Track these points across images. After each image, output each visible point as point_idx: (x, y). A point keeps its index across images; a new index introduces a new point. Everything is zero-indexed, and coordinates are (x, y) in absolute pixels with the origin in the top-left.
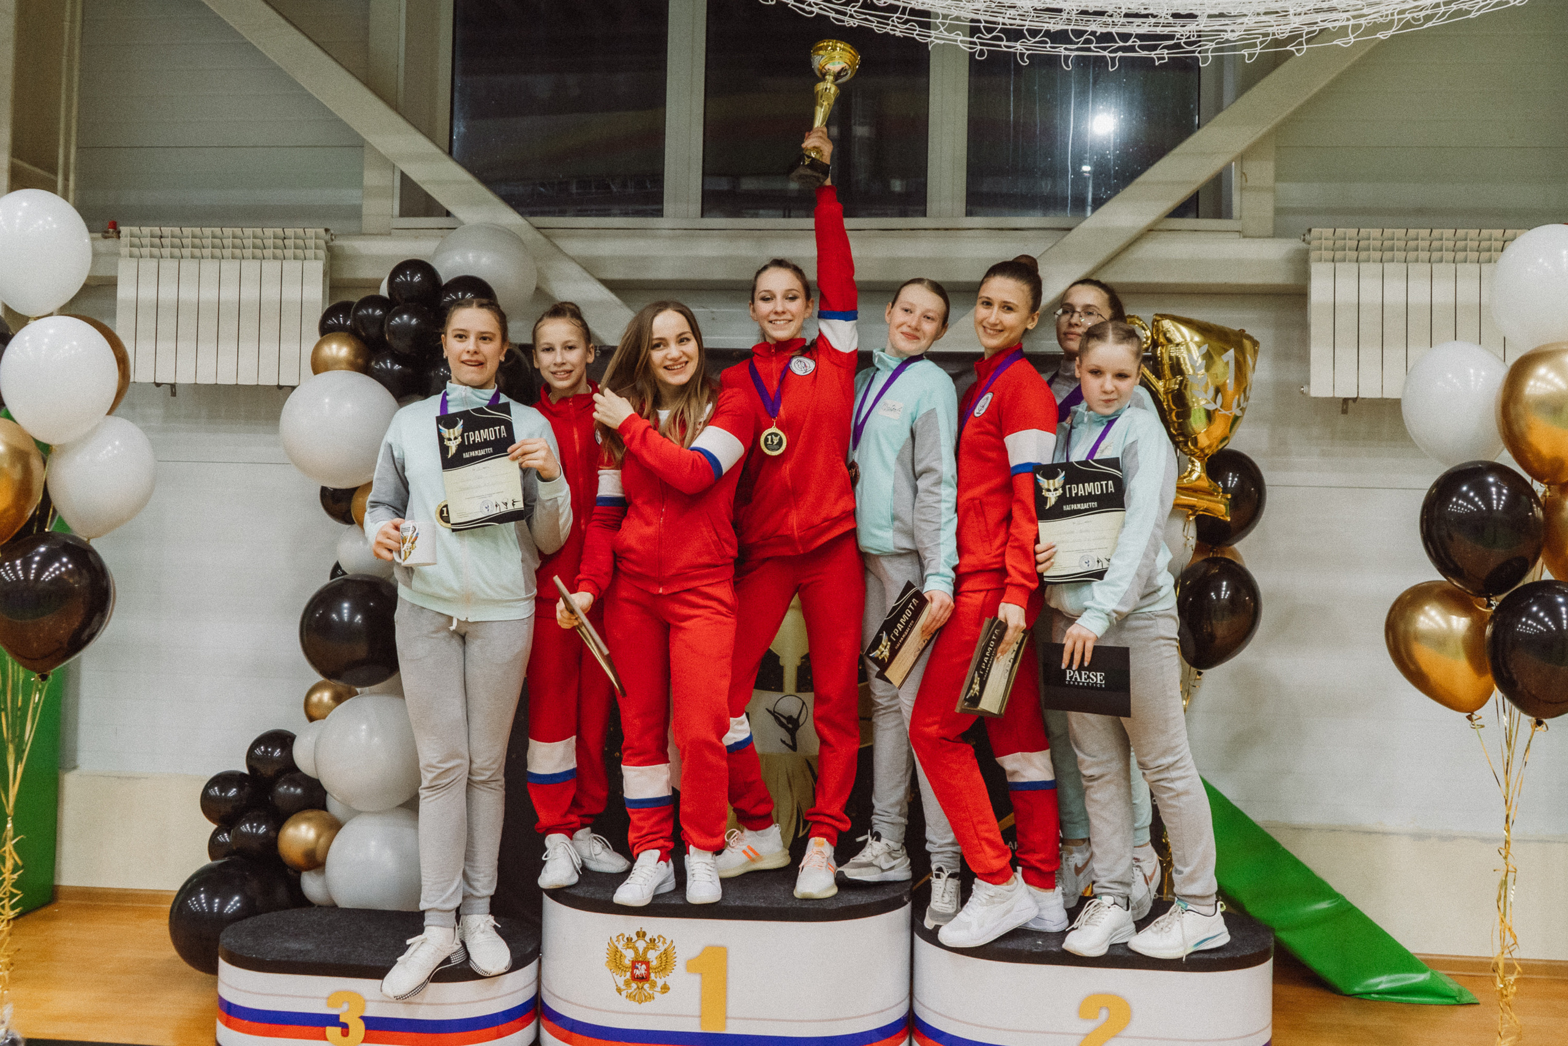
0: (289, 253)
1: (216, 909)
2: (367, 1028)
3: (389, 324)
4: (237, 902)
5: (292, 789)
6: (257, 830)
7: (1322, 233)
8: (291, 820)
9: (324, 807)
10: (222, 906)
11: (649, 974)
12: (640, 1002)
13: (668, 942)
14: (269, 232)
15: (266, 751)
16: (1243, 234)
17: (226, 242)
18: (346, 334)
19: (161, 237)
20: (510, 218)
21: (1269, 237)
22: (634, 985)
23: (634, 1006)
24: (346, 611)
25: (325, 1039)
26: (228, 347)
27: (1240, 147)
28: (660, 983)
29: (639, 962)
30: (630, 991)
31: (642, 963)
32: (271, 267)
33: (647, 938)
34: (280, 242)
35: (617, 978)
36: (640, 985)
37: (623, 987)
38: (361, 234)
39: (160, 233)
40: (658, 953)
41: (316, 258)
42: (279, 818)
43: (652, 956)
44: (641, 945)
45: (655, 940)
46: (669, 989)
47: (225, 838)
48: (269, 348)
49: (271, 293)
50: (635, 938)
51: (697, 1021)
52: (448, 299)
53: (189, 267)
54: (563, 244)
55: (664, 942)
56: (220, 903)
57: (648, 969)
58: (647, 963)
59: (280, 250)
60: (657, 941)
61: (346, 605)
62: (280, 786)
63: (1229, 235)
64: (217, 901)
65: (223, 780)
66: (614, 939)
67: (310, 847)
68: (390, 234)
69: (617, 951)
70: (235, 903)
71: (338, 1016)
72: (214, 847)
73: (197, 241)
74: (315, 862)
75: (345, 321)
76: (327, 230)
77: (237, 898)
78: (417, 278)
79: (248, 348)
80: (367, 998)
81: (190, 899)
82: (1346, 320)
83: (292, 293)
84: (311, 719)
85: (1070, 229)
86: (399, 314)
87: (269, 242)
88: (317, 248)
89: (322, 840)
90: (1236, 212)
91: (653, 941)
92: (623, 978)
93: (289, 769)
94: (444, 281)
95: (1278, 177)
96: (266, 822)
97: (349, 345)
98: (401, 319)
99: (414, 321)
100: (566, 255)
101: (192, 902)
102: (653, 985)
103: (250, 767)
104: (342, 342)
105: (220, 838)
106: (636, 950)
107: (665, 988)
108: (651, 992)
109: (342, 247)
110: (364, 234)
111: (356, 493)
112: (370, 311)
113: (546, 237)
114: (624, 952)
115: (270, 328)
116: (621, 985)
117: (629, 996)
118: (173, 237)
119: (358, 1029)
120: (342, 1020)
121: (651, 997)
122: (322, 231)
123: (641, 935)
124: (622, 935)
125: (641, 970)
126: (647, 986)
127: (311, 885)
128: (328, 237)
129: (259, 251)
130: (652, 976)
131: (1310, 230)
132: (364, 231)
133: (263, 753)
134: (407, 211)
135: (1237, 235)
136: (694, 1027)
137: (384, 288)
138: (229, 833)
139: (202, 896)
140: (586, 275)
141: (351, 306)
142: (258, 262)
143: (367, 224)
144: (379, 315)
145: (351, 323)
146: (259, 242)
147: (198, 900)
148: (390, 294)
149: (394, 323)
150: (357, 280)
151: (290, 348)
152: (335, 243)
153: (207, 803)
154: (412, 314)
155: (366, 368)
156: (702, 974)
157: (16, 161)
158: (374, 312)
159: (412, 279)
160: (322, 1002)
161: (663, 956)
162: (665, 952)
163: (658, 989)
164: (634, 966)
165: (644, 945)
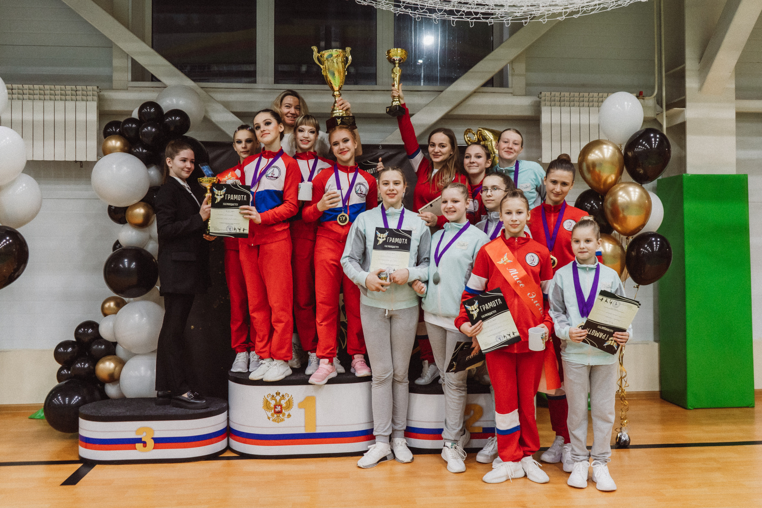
0: (79, 98)
1: (67, 403)
2: (155, 443)
3: (140, 131)
5: (100, 347)
6: (84, 366)
7: (546, 95)
8: (101, 360)
9: (115, 354)
10: (70, 401)
11: (282, 410)
12: (278, 422)
13: (290, 396)
14: (68, 87)
16: (513, 94)
17: (46, 92)
18: (118, 136)
20: (189, 82)
21: (524, 95)
22: (275, 415)
23: (276, 424)
24: (126, 263)
25: (136, 449)
26: (49, 143)
27: (511, 57)
28: (287, 413)
29: (277, 405)
30: (274, 418)
31: (279, 405)
32: (70, 105)
33: (281, 395)
34: (74, 92)
35: (268, 413)
36: (278, 415)
37: (270, 417)
38: (112, 89)
39: (11, 87)
40: (285, 401)
41: (93, 100)
42: (95, 360)
43: (283, 402)
44: (278, 398)
46: (291, 416)
47: (65, 372)
48: (71, 143)
49: (70, 117)
50: (275, 395)
51: (303, 428)
52: (167, 120)
53: (28, 104)
54: (214, 95)
55: (288, 396)
56: (68, 400)
57: (281, 408)
58: (281, 406)
59: (75, 97)
60: (285, 396)
61: (126, 260)
62: (93, 346)
63: (507, 95)
64: (67, 399)
65: (65, 344)
66: (266, 396)
67: (111, 372)
68: (127, 89)
69: (267, 401)
70: (76, 399)
71: (141, 439)
72: (60, 377)
73: (31, 92)
74: (114, 379)
75: (116, 130)
76: (98, 87)
77: (76, 397)
78: (152, 110)
79: (60, 143)
80: (155, 429)
82: (556, 131)
83: (81, 117)
84: (105, 315)
85: (442, 91)
86: (146, 127)
87: (69, 92)
88: (93, 95)
89: (117, 369)
90: (510, 85)
91: (283, 396)
92: (270, 413)
93: (97, 338)
94: (165, 111)
95: (527, 70)
96: (88, 362)
97: (119, 140)
98: (147, 129)
99: (154, 130)
100: (215, 100)
102: (284, 415)
103: (76, 338)
104: (116, 139)
105: (63, 372)
106: (276, 400)
107: (289, 416)
108: (283, 418)
109: (103, 95)
111: (128, 209)
112: (130, 125)
113: (206, 92)
114: (270, 401)
115: (70, 134)
116: (270, 415)
117: (273, 420)
118: (18, 89)
119: (151, 443)
120: (143, 440)
121: (283, 420)
122: (95, 88)
123: (278, 394)
124: (270, 394)
125: (279, 409)
126: (281, 415)
127: (111, 390)
128: (98, 91)
129: (64, 97)
130: (283, 411)
131: (541, 93)
132: (114, 88)
133: (83, 331)
134: (135, 78)
135: (510, 95)
136: (302, 431)
137: (135, 115)
138: (68, 370)
139: (60, 397)
140: (225, 109)
141: (120, 122)
142: (63, 102)
143: (115, 84)
144: (135, 127)
145: (119, 131)
146: (63, 92)
147: (58, 399)
148: (139, 117)
149: (144, 131)
150: (112, 111)
151: (81, 143)
152: (101, 93)
153: (58, 356)
154: (153, 126)
155: (130, 152)
156: (305, 408)
158: (132, 125)
159: (150, 110)
160: (133, 433)
161: (288, 402)
162: (289, 400)
163: (286, 416)
164: (275, 407)
165: (280, 398)
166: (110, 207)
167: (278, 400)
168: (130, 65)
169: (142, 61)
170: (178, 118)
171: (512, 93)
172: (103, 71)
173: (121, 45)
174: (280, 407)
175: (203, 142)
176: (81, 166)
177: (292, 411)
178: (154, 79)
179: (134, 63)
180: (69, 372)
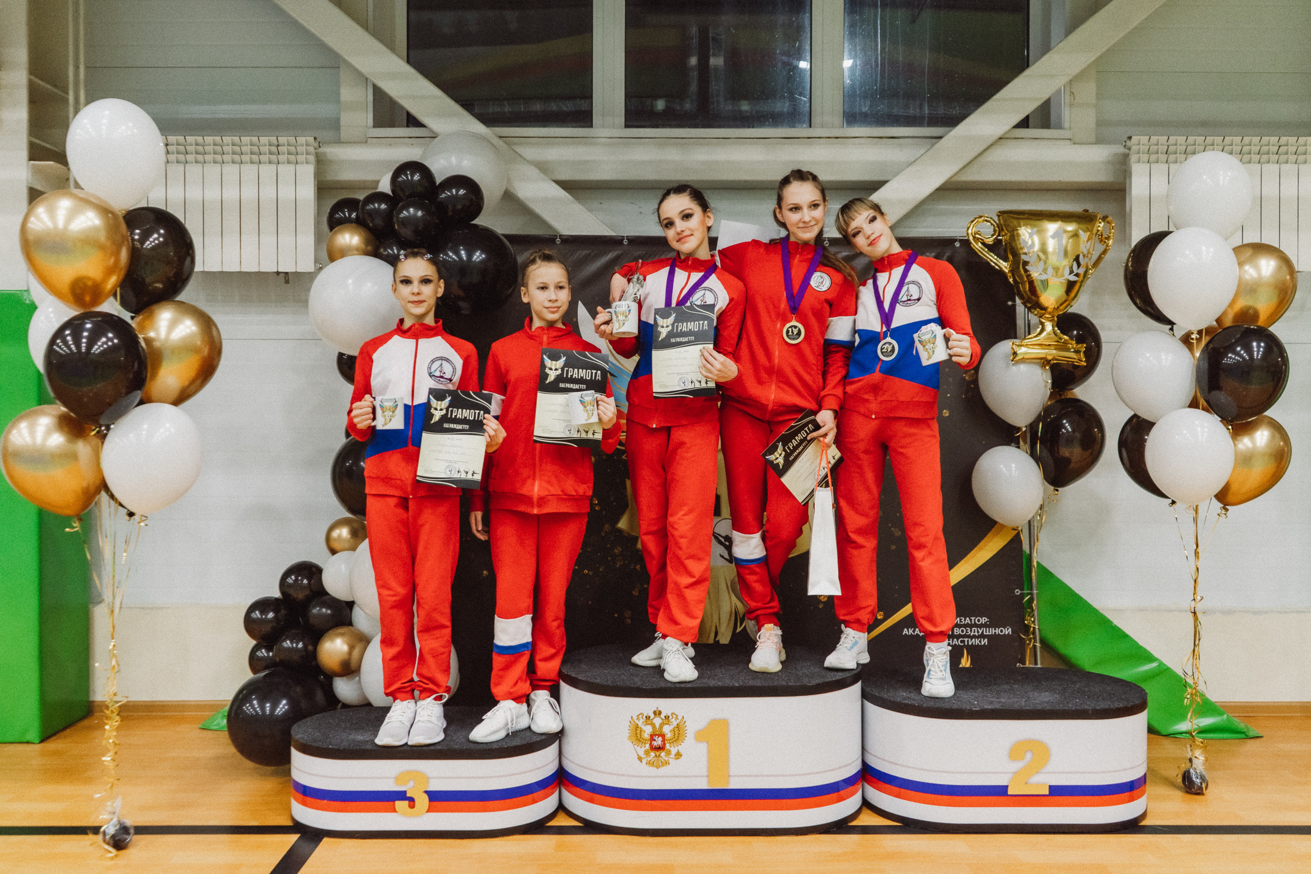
0: (283, 158)
1: (268, 712)
2: (431, 800)
3: (397, 216)
4: (284, 705)
5: (324, 610)
6: (297, 645)
7: (1140, 141)
8: (327, 635)
9: (350, 624)
10: (273, 708)
11: (664, 744)
12: (658, 767)
13: (680, 718)
14: (264, 140)
15: (296, 580)
16: (1073, 141)
17: (226, 149)
18: (354, 225)
20: (478, 127)
21: (1093, 144)
22: (653, 754)
23: (653, 771)
25: (395, 811)
26: (231, 241)
27: (1076, 70)
28: (674, 751)
29: (656, 735)
30: (649, 759)
31: (659, 736)
32: (268, 171)
33: (663, 716)
34: (274, 149)
35: (638, 749)
36: (658, 754)
37: (643, 756)
38: (339, 142)
40: (672, 727)
41: (307, 163)
42: (316, 635)
43: (667, 730)
44: (657, 721)
46: (681, 755)
47: (263, 653)
48: (268, 240)
49: (268, 191)
50: (652, 716)
51: (705, 780)
52: (443, 195)
53: (194, 170)
54: (520, 150)
55: (677, 718)
56: (270, 707)
57: (664, 741)
58: (663, 736)
59: (275, 156)
60: (670, 717)
62: (313, 609)
63: (1062, 142)
64: (268, 705)
65: (262, 605)
66: (635, 718)
67: (345, 658)
68: (366, 142)
69: (637, 726)
71: (405, 792)
72: (254, 662)
73: (200, 148)
74: (350, 668)
75: (350, 215)
76: (315, 138)
77: (284, 702)
78: (417, 177)
79: (250, 239)
80: (431, 775)
81: (245, 705)
82: (1158, 209)
83: (286, 193)
84: (333, 552)
85: (941, 138)
86: (406, 207)
87: (265, 149)
88: (307, 154)
89: (356, 653)
90: (1066, 125)
91: (667, 717)
92: (643, 749)
93: (319, 593)
94: (438, 180)
95: (1100, 95)
96: (301, 640)
97: (360, 234)
98: (408, 212)
99: (420, 213)
100: (525, 159)
101: (247, 708)
102: (669, 753)
103: (282, 592)
104: (353, 232)
105: (259, 654)
106: (653, 726)
107: (678, 755)
108: (667, 759)
109: (324, 154)
110: (343, 143)
112: (376, 205)
113: (508, 144)
114: (644, 728)
115: (268, 223)
116: (641, 753)
117: (648, 763)
118: (178, 144)
119: (423, 801)
121: (667, 763)
122: (311, 139)
123: (657, 713)
124: (641, 714)
125: (658, 742)
126: (663, 754)
127: (344, 689)
128: (316, 145)
129: (257, 157)
130: (668, 746)
131: (1130, 138)
132: (342, 141)
133: (294, 581)
134: (379, 122)
135: (1068, 142)
136: (702, 784)
137: (385, 186)
138: (269, 649)
139: (255, 702)
140: (542, 176)
141: (357, 201)
142: (256, 166)
143: (344, 134)
144: (385, 209)
145: (357, 215)
146: (255, 149)
147: (252, 706)
148: (393, 191)
149: (402, 215)
150: (339, 182)
151: (286, 239)
152: (321, 150)
153: (250, 625)
154: (417, 207)
155: (376, 254)
156: (708, 742)
157: (32, 77)
158: (379, 206)
159: (412, 177)
160: (391, 782)
161: (677, 732)
162: (678, 726)
163: (673, 756)
164: (652, 738)
165: (660, 721)
166: (341, 355)
167: (658, 726)
168: (370, 98)
169: (393, 89)
170: (462, 192)
171: (1070, 139)
172: (323, 110)
173: (355, 61)
174: (660, 738)
175: (508, 237)
176: (287, 282)
177: (682, 748)
178: (412, 121)
179: (379, 95)
180: (271, 654)
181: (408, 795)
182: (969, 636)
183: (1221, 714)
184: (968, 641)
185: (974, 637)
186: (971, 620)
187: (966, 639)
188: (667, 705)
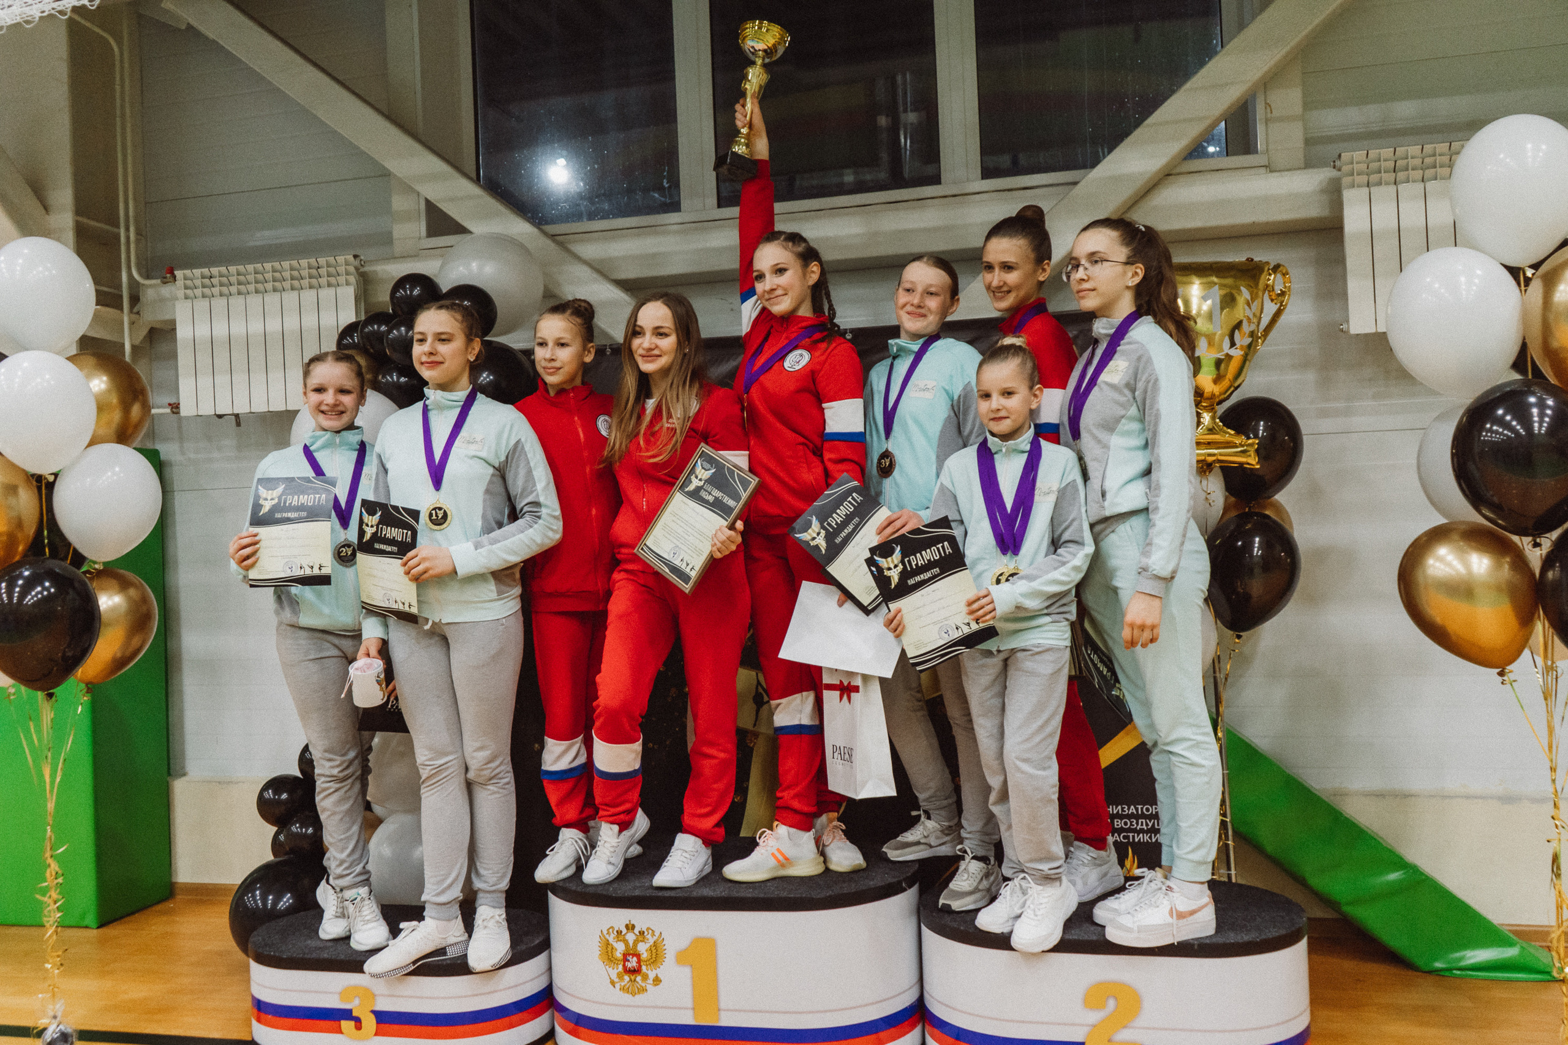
0: (323, 281)
1: (269, 906)
2: (378, 1023)
3: (387, 338)
6: (306, 831)
7: (1354, 158)
10: (275, 902)
11: (640, 966)
12: (634, 994)
13: (657, 934)
14: (304, 263)
16: (1269, 168)
17: (267, 276)
19: (211, 277)
20: (520, 227)
21: (1299, 169)
22: (627, 978)
23: (627, 998)
25: (339, 1031)
28: (652, 975)
29: (629, 955)
30: (623, 984)
31: (633, 955)
32: (308, 297)
33: (636, 931)
34: (314, 272)
35: (610, 971)
36: (633, 978)
37: (616, 980)
38: (393, 257)
39: (209, 274)
40: (648, 946)
41: (348, 284)
43: (642, 948)
44: (631, 937)
45: (644, 932)
46: (660, 981)
47: (285, 838)
49: (310, 320)
50: (624, 931)
51: (690, 1013)
53: (237, 302)
54: (578, 248)
55: (653, 935)
56: (273, 900)
57: (639, 961)
58: (638, 956)
59: (315, 279)
60: (646, 933)
63: (1255, 171)
64: (271, 898)
65: (278, 783)
66: (605, 932)
68: (418, 253)
69: (608, 943)
70: (287, 900)
71: (350, 1011)
72: (276, 846)
73: (242, 278)
76: (355, 257)
80: (377, 993)
81: (248, 895)
83: (330, 319)
85: (1076, 183)
88: (347, 274)
90: (1261, 146)
91: (642, 933)
92: (616, 971)
95: (1307, 105)
100: (579, 259)
101: (249, 898)
102: (645, 977)
103: (300, 770)
105: (281, 839)
106: (626, 942)
107: (657, 981)
108: (643, 985)
109: (373, 272)
110: (396, 258)
112: (376, 327)
113: (560, 243)
114: (615, 944)
116: (614, 977)
117: (622, 989)
118: (220, 276)
119: (369, 1022)
121: (644, 990)
122: (350, 258)
123: (630, 927)
124: (612, 928)
125: (633, 963)
126: (639, 978)
128: (357, 263)
129: (297, 282)
130: (644, 968)
131: (1340, 156)
132: (395, 255)
134: (432, 232)
135: (1263, 170)
136: (685, 1018)
139: (258, 892)
142: (296, 293)
143: (398, 248)
144: (385, 331)
146: (295, 273)
147: (254, 897)
148: (393, 309)
149: (394, 336)
152: (366, 269)
153: (266, 808)
155: (375, 382)
156: (691, 966)
157: (80, 219)
158: (379, 327)
159: (411, 292)
160: (336, 997)
161: (653, 949)
162: (655, 944)
163: (650, 981)
164: (625, 959)
165: (634, 937)
167: (631, 943)
168: (423, 210)
171: (1266, 166)
174: (635, 959)
177: (663, 971)
181: (355, 1014)
182: (1135, 831)
183: (1511, 944)
184: (1133, 837)
185: (1142, 831)
186: (1137, 809)
187: (1131, 835)
188: (643, 918)
